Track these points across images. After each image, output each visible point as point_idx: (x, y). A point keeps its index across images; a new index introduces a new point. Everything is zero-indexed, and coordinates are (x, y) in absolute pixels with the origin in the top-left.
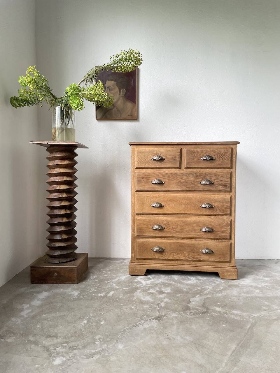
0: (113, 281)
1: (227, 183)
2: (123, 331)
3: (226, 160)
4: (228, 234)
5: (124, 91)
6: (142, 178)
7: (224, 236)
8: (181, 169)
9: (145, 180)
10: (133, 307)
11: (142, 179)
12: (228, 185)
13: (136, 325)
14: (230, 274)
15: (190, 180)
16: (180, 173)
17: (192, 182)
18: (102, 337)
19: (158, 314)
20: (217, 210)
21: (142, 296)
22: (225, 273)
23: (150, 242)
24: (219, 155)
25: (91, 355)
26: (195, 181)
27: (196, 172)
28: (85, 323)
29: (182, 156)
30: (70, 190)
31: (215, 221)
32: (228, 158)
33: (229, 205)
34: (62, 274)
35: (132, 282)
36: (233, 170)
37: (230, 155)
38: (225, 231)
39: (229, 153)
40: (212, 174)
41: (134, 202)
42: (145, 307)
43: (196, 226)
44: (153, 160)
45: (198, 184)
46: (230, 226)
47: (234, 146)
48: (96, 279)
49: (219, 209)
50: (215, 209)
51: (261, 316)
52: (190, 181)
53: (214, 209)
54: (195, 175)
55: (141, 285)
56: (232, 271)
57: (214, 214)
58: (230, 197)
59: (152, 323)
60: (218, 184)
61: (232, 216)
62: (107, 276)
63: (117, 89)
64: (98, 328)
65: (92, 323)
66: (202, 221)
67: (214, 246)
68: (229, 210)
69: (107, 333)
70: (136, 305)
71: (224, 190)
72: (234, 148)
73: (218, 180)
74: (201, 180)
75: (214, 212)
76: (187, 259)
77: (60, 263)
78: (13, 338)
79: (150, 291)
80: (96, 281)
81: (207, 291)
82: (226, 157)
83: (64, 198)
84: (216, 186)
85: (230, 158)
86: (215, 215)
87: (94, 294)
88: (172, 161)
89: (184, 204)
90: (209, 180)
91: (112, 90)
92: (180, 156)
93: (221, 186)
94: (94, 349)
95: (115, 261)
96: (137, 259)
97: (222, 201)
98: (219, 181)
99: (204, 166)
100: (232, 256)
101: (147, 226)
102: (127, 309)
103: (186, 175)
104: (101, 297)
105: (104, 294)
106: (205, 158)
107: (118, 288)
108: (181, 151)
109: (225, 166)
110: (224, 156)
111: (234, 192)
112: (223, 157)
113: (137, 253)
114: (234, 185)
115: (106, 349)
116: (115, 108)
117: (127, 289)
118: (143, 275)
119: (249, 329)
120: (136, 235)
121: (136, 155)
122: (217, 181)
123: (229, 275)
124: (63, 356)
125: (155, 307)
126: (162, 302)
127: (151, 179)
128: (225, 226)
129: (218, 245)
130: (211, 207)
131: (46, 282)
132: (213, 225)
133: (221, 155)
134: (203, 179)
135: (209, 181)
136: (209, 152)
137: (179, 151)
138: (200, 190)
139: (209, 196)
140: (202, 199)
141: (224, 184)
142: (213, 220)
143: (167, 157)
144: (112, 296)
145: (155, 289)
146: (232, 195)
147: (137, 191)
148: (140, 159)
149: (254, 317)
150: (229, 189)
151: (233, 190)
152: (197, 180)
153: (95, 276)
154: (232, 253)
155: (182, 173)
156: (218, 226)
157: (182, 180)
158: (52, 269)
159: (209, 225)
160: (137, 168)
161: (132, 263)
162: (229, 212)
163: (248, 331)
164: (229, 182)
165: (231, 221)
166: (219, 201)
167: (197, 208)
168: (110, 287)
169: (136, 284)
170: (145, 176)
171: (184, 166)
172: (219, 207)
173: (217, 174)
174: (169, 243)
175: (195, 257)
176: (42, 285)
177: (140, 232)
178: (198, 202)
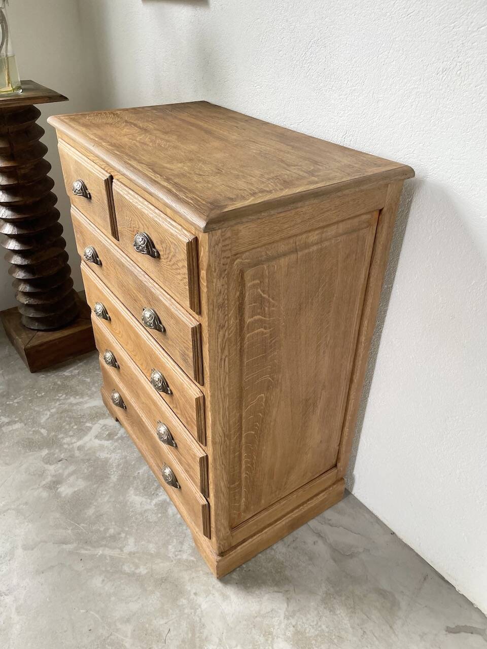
3: (179, 277)
4: (198, 481)
12: (189, 360)
15: (131, 287)
17: (134, 296)
23: (110, 375)
31: (176, 428)
32: (182, 271)
33: (195, 417)
36: (202, 322)
37: (186, 265)
38: (193, 468)
39: (183, 256)
43: (153, 408)
46: (199, 468)
49: (181, 410)
50: (174, 401)
52: (132, 291)
53: (172, 399)
57: (175, 413)
58: (197, 399)
68: (195, 428)
74: (146, 303)
75: (174, 407)
82: (179, 264)
84: (170, 342)
88: (100, 209)
90: (157, 313)
92: (109, 201)
93: (178, 353)
97: (183, 393)
98: (173, 332)
103: (123, 266)
108: (109, 184)
110: (174, 260)
111: (209, 392)
114: (208, 370)
128: (192, 457)
132: (175, 435)
133: (168, 252)
134: (149, 303)
136: (147, 224)
137: (104, 184)
140: (153, 354)
141: (182, 351)
142: (174, 424)
143: (92, 193)
146: (206, 397)
150: (191, 374)
151: (207, 385)
157: (121, 277)
164: (191, 355)
166: (178, 389)
167: (149, 369)
170: (79, 226)
172: (179, 403)
173: (168, 310)
174: (128, 401)
178: (149, 356)
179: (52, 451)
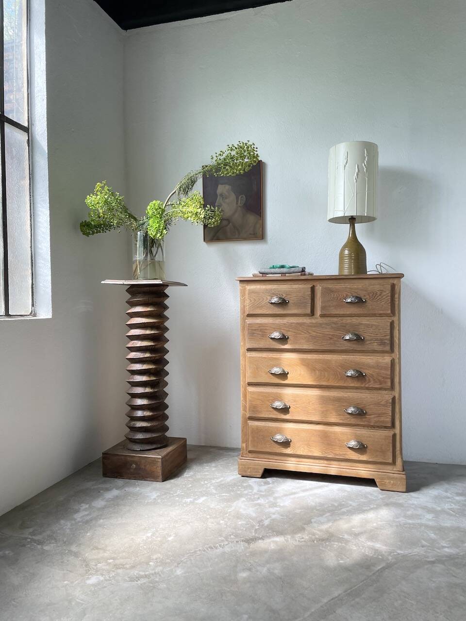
0: (214, 481)
1: (385, 338)
2: (192, 553)
3: (383, 303)
4: (389, 419)
5: (242, 198)
6: (255, 330)
7: (383, 422)
8: (313, 317)
9: (260, 333)
10: (221, 522)
11: (254, 332)
12: (386, 341)
13: (215, 547)
14: (393, 483)
15: (328, 333)
16: (312, 323)
17: (330, 336)
18: (161, 557)
19: (253, 534)
20: (369, 381)
21: (243, 507)
22: (385, 481)
23: (268, 427)
24: (373, 295)
25: (137, 577)
26: (334, 335)
27: (337, 321)
28: (147, 537)
29: (315, 296)
30: (156, 347)
31: (367, 398)
32: (386, 299)
33: (389, 373)
34: (143, 467)
35: (239, 486)
36: (395, 319)
37: (390, 295)
38: (384, 414)
39: (388, 292)
40: (362, 324)
41: (245, 365)
42: (240, 523)
43: (338, 405)
44: (272, 303)
45: (339, 340)
46: (391, 407)
47: (395, 281)
48: (191, 477)
49: (374, 380)
50: (367, 379)
51: (411, 554)
52: (328, 335)
53: (365, 379)
54: (333, 325)
55: (250, 491)
56: (396, 478)
57: (367, 387)
58: (391, 361)
59: (238, 546)
60: (370, 340)
61: (396, 390)
62: (208, 475)
63: (233, 196)
64: (161, 545)
65: (157, 537)
66: (346, 397)
67: (367, 437)
68: (389, 380)
69: (170, 553)
70: (229, 519)
71: (380, 350)
72: (395, 283)
73: (372, 333)
74: (344, 333)
75: (366, 384)
76: (325, 455)
77: (141, 450)
78: (52, 545)
79: (259, 501)
80: (189, 480)
81: (346, 509)
82: (383, 297)
83: (147, 359)
84: (367, 343)
85: (390, 300)
86: (368, 389)
87: (177, 499)
88: (299, 304)
89: (318, 371)
90: (356, 333)
91: (226, 198)
92: (312, 297)
93: (376, 344)
94: (144, 572)
95: (230, 453)
96: (250, 452)
97: (378, 366)
98: (372, 335)
99: (348, 313)
100: (397, 453)
101: (263, 402)
102: (212, 523)
103: (320, 325)
104: (185, 503)
105: (191, 499)
106: (349, 300)
107: (215, 492)
108: (313, 289)
109: (381, 312)
110: (380, 297)
111: (397, 353)
112: (378, 298)
113: (249, 443)
114: (397, 341)
115: (160, 573)
116: (231, 224)
117: (226, 496)
118: (258, 476)
119: (379, 570)
120: (248, 415)
121: (247, 296)
122: (370, 335)
123: (392, 485)
124: (102, 575)
125: (254, 525)
126: (267, 519)
127: (268, 331)
128: (384, 405)
129: (373, 435)
130: (360, 376)
131: (121, 476)
132: (365, 404)
133: (374, 295)
134: (348, 332)
135: (356, 335)
136: (356, 291)
137: (310, 289)
138: (344, 348)
139: (357, 358)
140: (346, 363)
141: (380, 340)
142: (365, 397)
143: (291, 299)
144: (201, 503)
145: (268, 499)
146: (395, 358)
147: (249, 350)
148: (253, 301)
149: (399, 554)
150: (388, 348)
151: (396, 350)
152: (337, 333)
153: (191, 473)
154: (396, 450)
155: (314, 322)
156: (372, 406)
157: (315, 334)
158: (129, 459)
159: (358, 403)
160: (249, 315)
161: (244, 458)
162: (389, 384)
163: (374, 574)
164: (388, 337)
165: (394, 399)
166: (373, 367)
167: (338, 377)
168: (204, 491)
169: (243, 490)
170: (260, 327)
171: (318, 312)
172: (373, 376)
173: (369, 325)
174: (296, 429)
175: (338, 453)
176: (116, 480)
177: (253, 411)
178: (340, 368)
179: (246, 497)
